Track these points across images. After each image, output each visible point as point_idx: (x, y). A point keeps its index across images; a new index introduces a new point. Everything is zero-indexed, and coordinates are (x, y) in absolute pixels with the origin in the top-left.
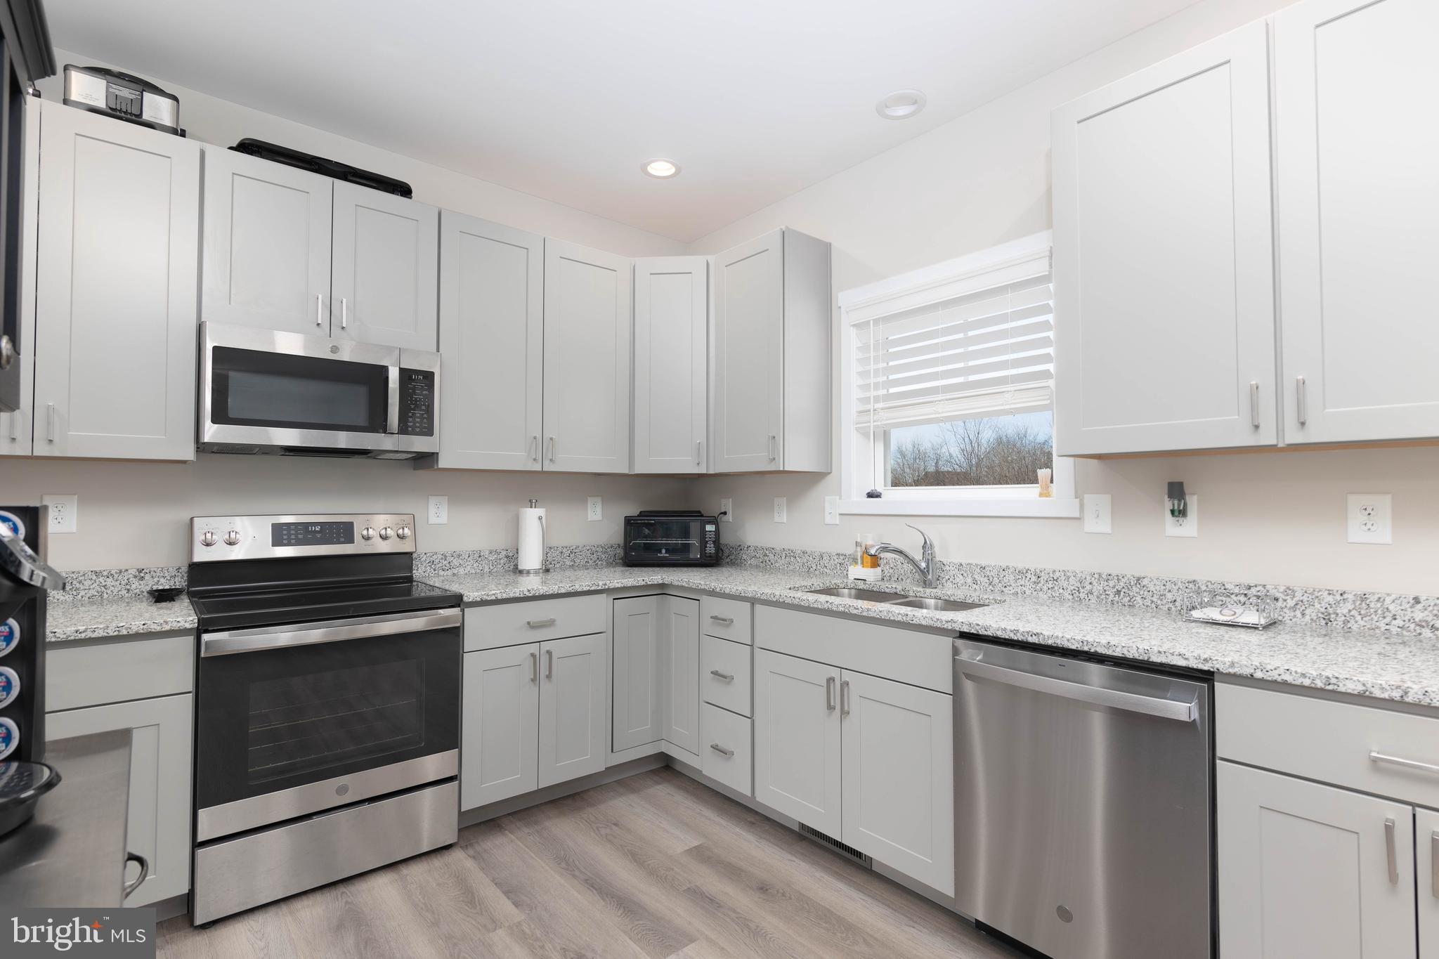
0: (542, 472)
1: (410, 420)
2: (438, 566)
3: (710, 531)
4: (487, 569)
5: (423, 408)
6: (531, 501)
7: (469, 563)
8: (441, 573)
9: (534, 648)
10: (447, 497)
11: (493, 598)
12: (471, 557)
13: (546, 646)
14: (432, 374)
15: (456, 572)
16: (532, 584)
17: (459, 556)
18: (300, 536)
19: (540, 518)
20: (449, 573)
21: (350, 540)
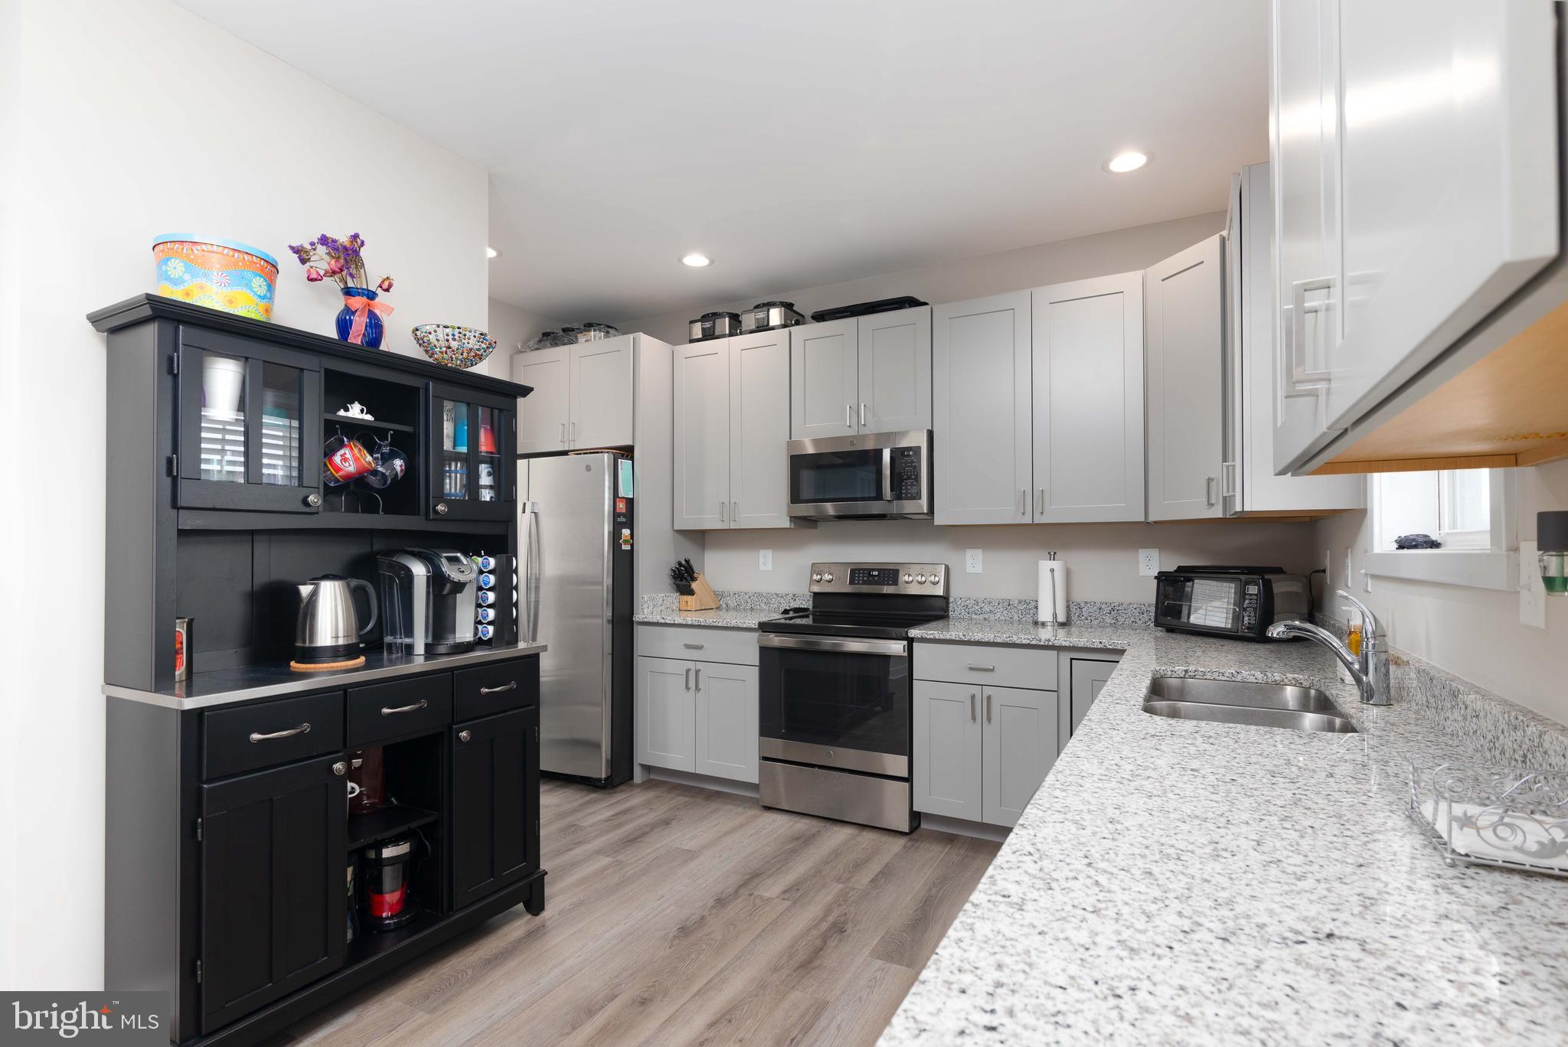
0: (1033, 525)
1: (904, 488)
2: (971, 610)
3: (1251, 595)
4: (1016, 618)
5: (913, 477)
6: (1049, 553)
7: (999, 610)
8: (974, 616)
9: (976, 690)
10: (981, 550)
11: (932, 637)
12: (1001, 605)
13: (988, 691)
14: (919, 447)
15: (987, 617)
16: (1045, 635)
17: (990, 603)
18: (865, 579)
19: (1052, 571)
20: (981, 616)
21: (895, 582)
